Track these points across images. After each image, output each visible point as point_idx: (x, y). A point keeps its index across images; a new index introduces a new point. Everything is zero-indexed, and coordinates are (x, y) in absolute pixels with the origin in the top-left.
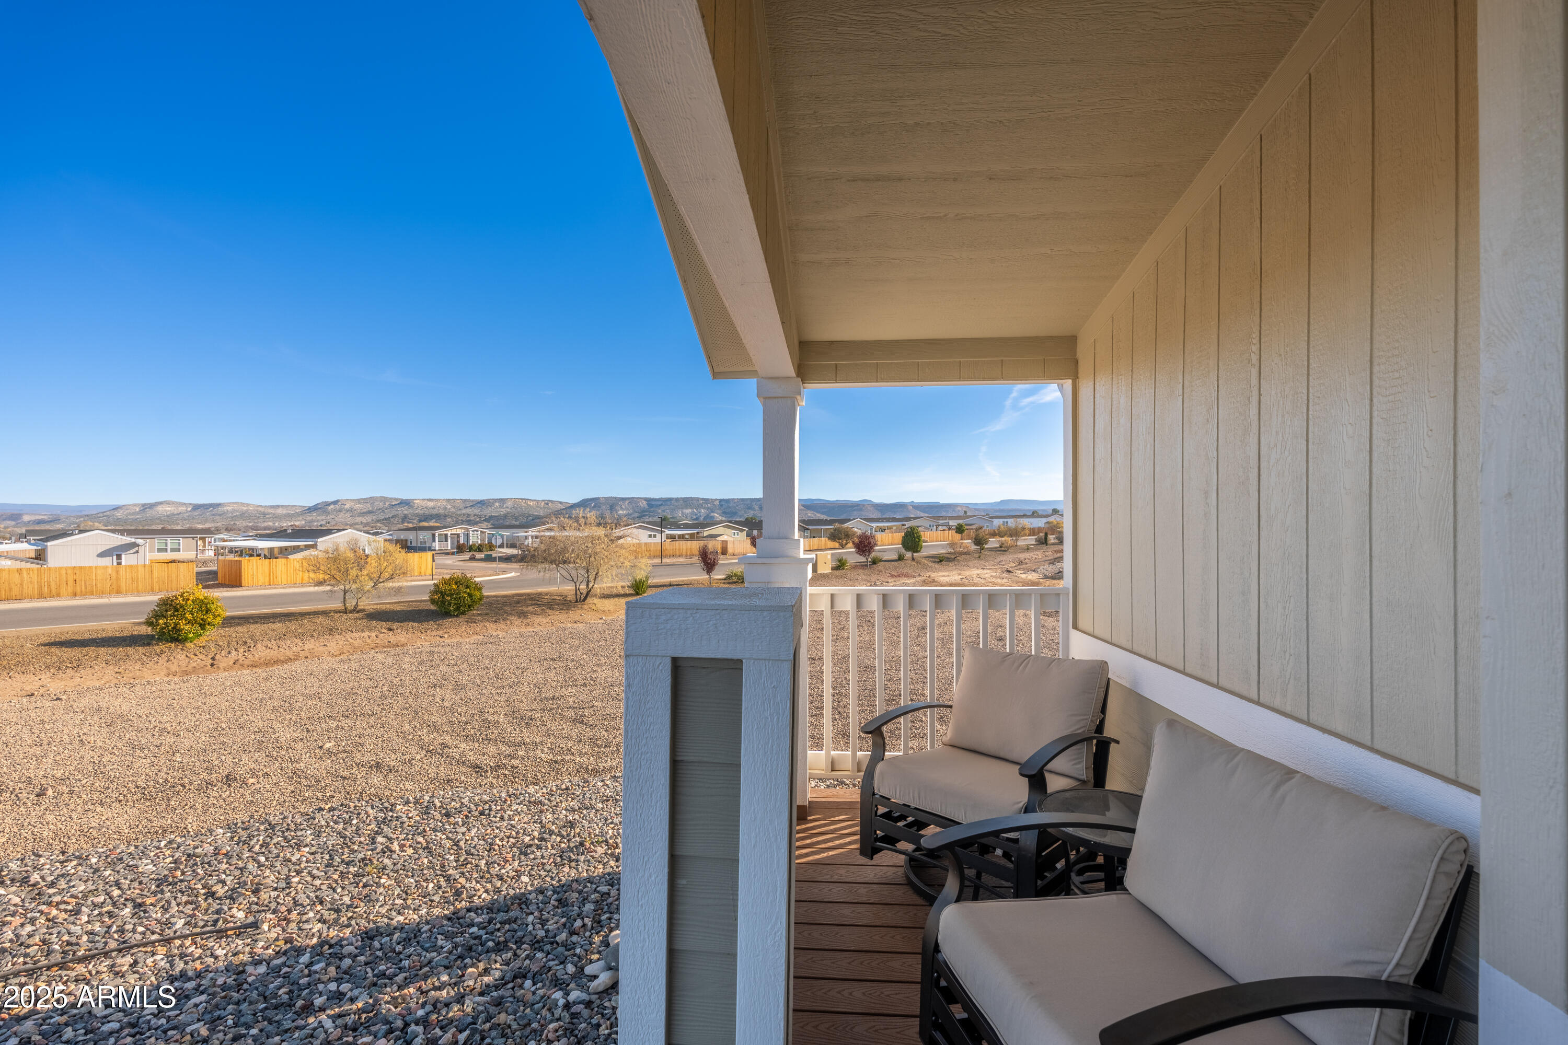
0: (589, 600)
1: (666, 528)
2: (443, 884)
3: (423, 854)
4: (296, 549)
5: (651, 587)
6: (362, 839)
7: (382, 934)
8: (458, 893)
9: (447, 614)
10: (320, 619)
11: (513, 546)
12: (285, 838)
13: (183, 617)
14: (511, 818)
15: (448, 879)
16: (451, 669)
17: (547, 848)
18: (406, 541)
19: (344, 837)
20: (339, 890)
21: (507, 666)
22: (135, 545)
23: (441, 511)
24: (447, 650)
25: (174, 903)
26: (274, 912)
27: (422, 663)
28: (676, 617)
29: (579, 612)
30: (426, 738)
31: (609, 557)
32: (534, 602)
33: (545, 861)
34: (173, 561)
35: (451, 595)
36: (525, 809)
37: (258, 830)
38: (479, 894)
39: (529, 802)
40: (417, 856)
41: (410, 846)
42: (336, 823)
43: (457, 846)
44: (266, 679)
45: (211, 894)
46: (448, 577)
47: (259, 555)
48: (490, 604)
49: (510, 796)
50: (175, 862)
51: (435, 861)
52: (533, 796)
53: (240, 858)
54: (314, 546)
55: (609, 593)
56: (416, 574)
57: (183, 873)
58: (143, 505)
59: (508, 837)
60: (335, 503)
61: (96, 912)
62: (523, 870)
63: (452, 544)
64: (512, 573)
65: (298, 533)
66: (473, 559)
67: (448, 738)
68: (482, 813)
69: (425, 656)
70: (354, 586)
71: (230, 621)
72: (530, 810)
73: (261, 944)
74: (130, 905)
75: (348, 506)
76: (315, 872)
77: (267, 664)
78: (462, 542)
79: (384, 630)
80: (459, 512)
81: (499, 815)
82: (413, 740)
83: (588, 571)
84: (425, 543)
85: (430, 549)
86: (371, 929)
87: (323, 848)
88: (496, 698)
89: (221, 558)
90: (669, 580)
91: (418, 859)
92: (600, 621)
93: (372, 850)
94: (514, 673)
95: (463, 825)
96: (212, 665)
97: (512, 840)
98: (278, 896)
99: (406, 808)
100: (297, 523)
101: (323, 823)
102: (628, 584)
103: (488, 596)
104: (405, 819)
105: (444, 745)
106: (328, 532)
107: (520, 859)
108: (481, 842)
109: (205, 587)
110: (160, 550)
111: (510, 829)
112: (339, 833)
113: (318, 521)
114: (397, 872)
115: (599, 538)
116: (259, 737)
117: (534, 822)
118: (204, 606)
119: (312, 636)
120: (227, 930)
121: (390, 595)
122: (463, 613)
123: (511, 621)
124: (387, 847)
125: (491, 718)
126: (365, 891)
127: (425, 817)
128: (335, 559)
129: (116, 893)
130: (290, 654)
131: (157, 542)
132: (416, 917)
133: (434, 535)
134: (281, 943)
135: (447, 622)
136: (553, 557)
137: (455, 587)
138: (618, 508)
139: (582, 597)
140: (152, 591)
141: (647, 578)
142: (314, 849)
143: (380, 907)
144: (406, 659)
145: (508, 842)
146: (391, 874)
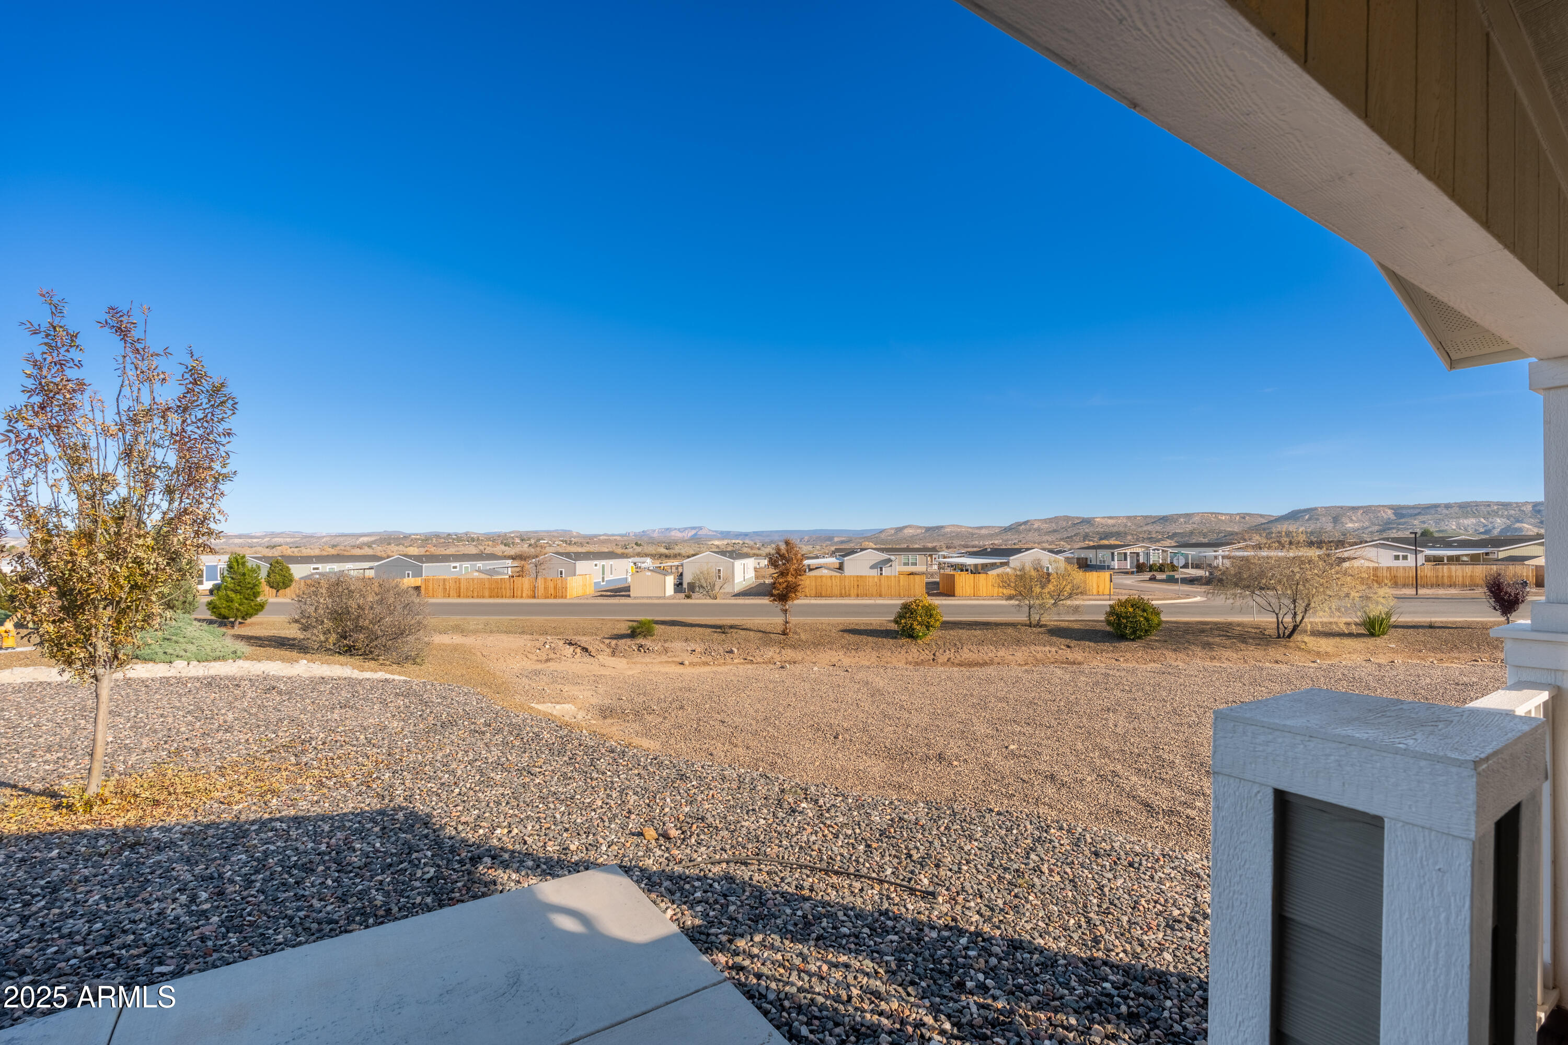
0: (1297, 637)
1: (1425, 546)
2: (1084, 925)
3: (1069, 887)
4: (994, 566)
5: (1396, 627)
6: (1019, 851)
7: (1024, 949)
8: (1096, 941)
9: (1122, 637)
10: (1010, 630)
11: (1197, 566)
12: (962, 827)
13: (915, 620)
14: (1161, 882)
15: (1089, 921)
16: (1125, 696)
17: (1198, 932)
18: (1086, 559)
19: (1005, 843)
20: (996, 891)
21: (1186, 702)
22: (890, 560)
23: (1122, 529)
24: (1123, 674)
25: (887, 854)
26: (948, 889)
27: (1097, 683)
28: (1280, 740)
29: (1283, 650)
30: (1097, 761)
31: (1325, 585)
32: (1222, 633)
33: (1194, 946)
34: (911, 574)
35: (1127, 618)
36: (1179, 878)
37: (945, 813)
38: (1117, 951)
39: (1185, 870)
40: (1063, 886)
41: (1058, 873)
42: (1001, 827)
43: (1102, 890)
44: (969, 678)
45: (909, 856)
46: (1123, 598)
47: (967, 570)
48: (1170, 630)
49: (1164, 856)
50: (892, 820)
51: (1078, 897)
52: (1191, 865)
53: (930, 834)
54: (1007, 564)
55: (1326, 629)
56: (1095, 592)
57: (895, 831)
58: (896, 529)
59: (1156, 902)
60: (1025, 523)
61: (846, 841)
62: (1167, 945)
63: (1131, 563)
64: (1197, 597)
65: (996, 552)
66: (1153, 579)
67: (1119, 767)
68: (1131, 865)
69: (1100, 678)
70: (1038, 602)
71: (947, 625)
72: (1184, 880)
73: (936, 913)
74: (864, 844)
75: (1036, 526)
76: (979, 866)
77: (971, 664)
78: (1141, 561)
79: (1062, 647)
80: (1140, 530)
81: (1149, 874)
82: (1085, 760)
83: (1294, 601)
84: (1104, 561)
85: (1109, 568)
86: (1016, 940)
87: (988, 846)
88: (1173, 735)
89: (942, 571)
90: (1428, 620)
91: (1063, 889)
92: (1312, 665)
93: (1026, 864)
94: (1195, 712)
95: (1110, 870)
96: (933, 660)
97: (1158, 906)
98: (952, 877)
99: (1059, 834)
100: (996, 542)
101: (991, 824)
102: (1357, 620)
103: (1167, 622)
104: (1057, 845)
105: (1115, 774)
106: (1019, 551)
107: (1165, 932)
108: (1126, 896)
109: (929, 595)
110: (905, 564)
111: (1158, 894)
112: (1001, 838)
113: (1011, 541)
114: (1043, 894)
115: (1310, 562)
116: (961, 727)
117: (1188, 896)
118: (929, 611)
119: (1003, 645)
120: (916, 890)
121: (1068, 613)
122: (1140, 637)
123: (1193, 651)
124: (1038, 866)
125: (1165, 756)
126: (1016, 901)
127: (1075, 849)
128: (1022, 577)
129: (858, 831)
130: (987, 658)
131: (903, 558)
132: (1055, 946)
133: (1113, 554)
134: (949, 919)
135: (1123, 645)
136: (1246, 583)
137: (1131, 610)
138: (1344, 520)
139: (1287, 633)
140: (899, 596)
141: (1389, 615)
142: (981, 845)
143: (1026, 922)
144: (1083, 679)
145: (1154, 907)
146: (1039, 894)
